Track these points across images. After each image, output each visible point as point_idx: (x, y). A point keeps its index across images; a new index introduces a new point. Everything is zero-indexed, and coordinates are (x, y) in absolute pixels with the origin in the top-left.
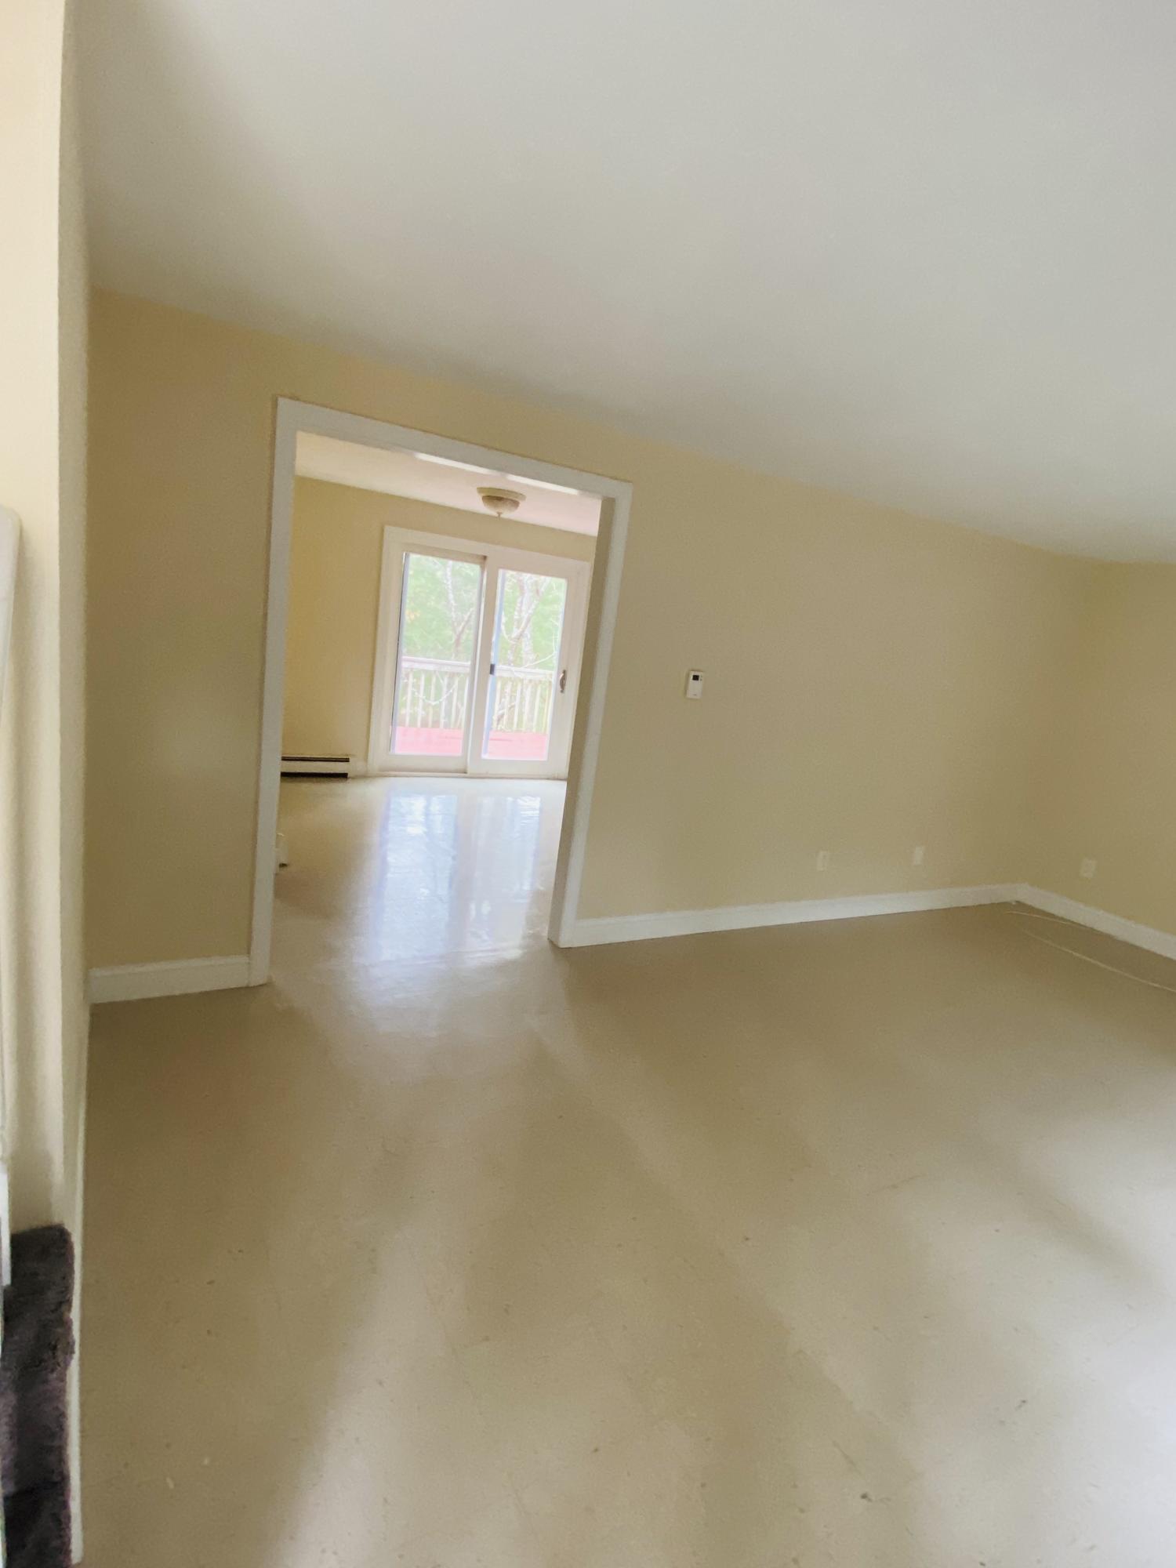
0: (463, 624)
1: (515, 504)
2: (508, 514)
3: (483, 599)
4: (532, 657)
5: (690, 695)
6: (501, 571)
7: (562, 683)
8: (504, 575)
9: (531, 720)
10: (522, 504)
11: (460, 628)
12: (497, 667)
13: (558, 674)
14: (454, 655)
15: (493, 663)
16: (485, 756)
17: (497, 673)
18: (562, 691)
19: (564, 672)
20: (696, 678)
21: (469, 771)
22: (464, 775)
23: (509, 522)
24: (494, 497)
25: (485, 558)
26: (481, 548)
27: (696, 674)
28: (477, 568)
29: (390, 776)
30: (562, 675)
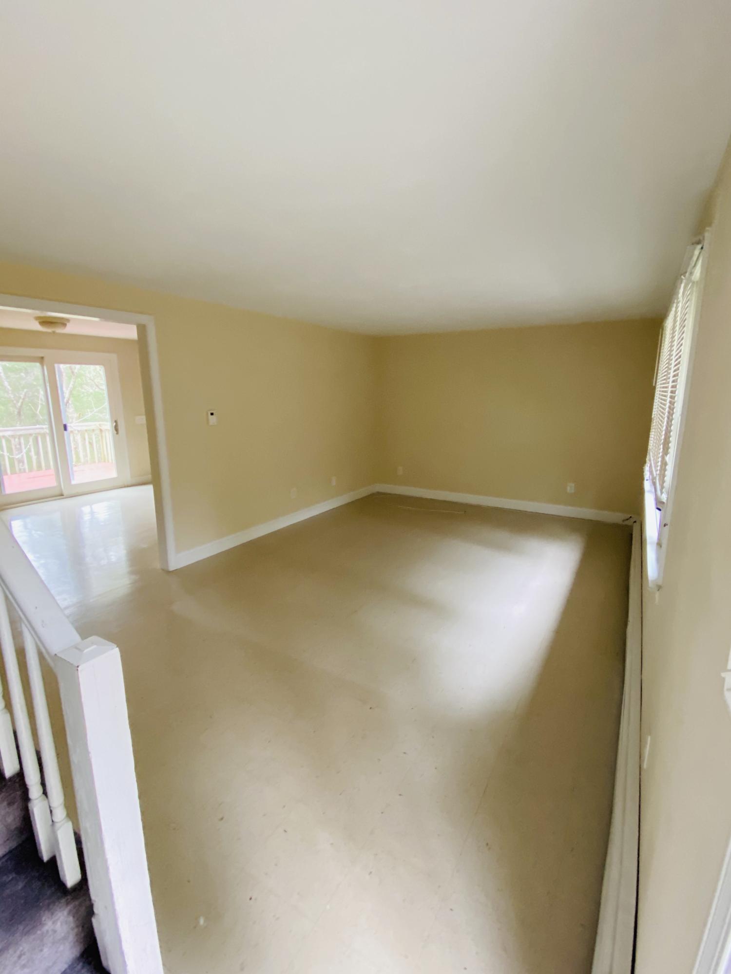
0: (21, 401)
1: (64, 325)
2: (60, 330)
3: (48, 384)
4: (76, 415)
5: (211, 423)
6: (56, 365)
7: (116, 429)
8: (59, 368)
9: (86, 456)
10: (68, 324)
11: (19, 404)
12: (68, 425)
13: (112, 424)
14: (18, 423)
15: (64, 423)
16: (73, 482)
17: (69, 429)
18: (117, 433)
19: (116, 422)
20: (212, 414)
21: (66, 493)
22: (62, 497)
23: (60, 334)
24: (46, 322)
25: (42, 358)
26: (39, 353)
27: (212, 412)
28: (38, 364)
29: (8, 509)
30: (115, 424)
